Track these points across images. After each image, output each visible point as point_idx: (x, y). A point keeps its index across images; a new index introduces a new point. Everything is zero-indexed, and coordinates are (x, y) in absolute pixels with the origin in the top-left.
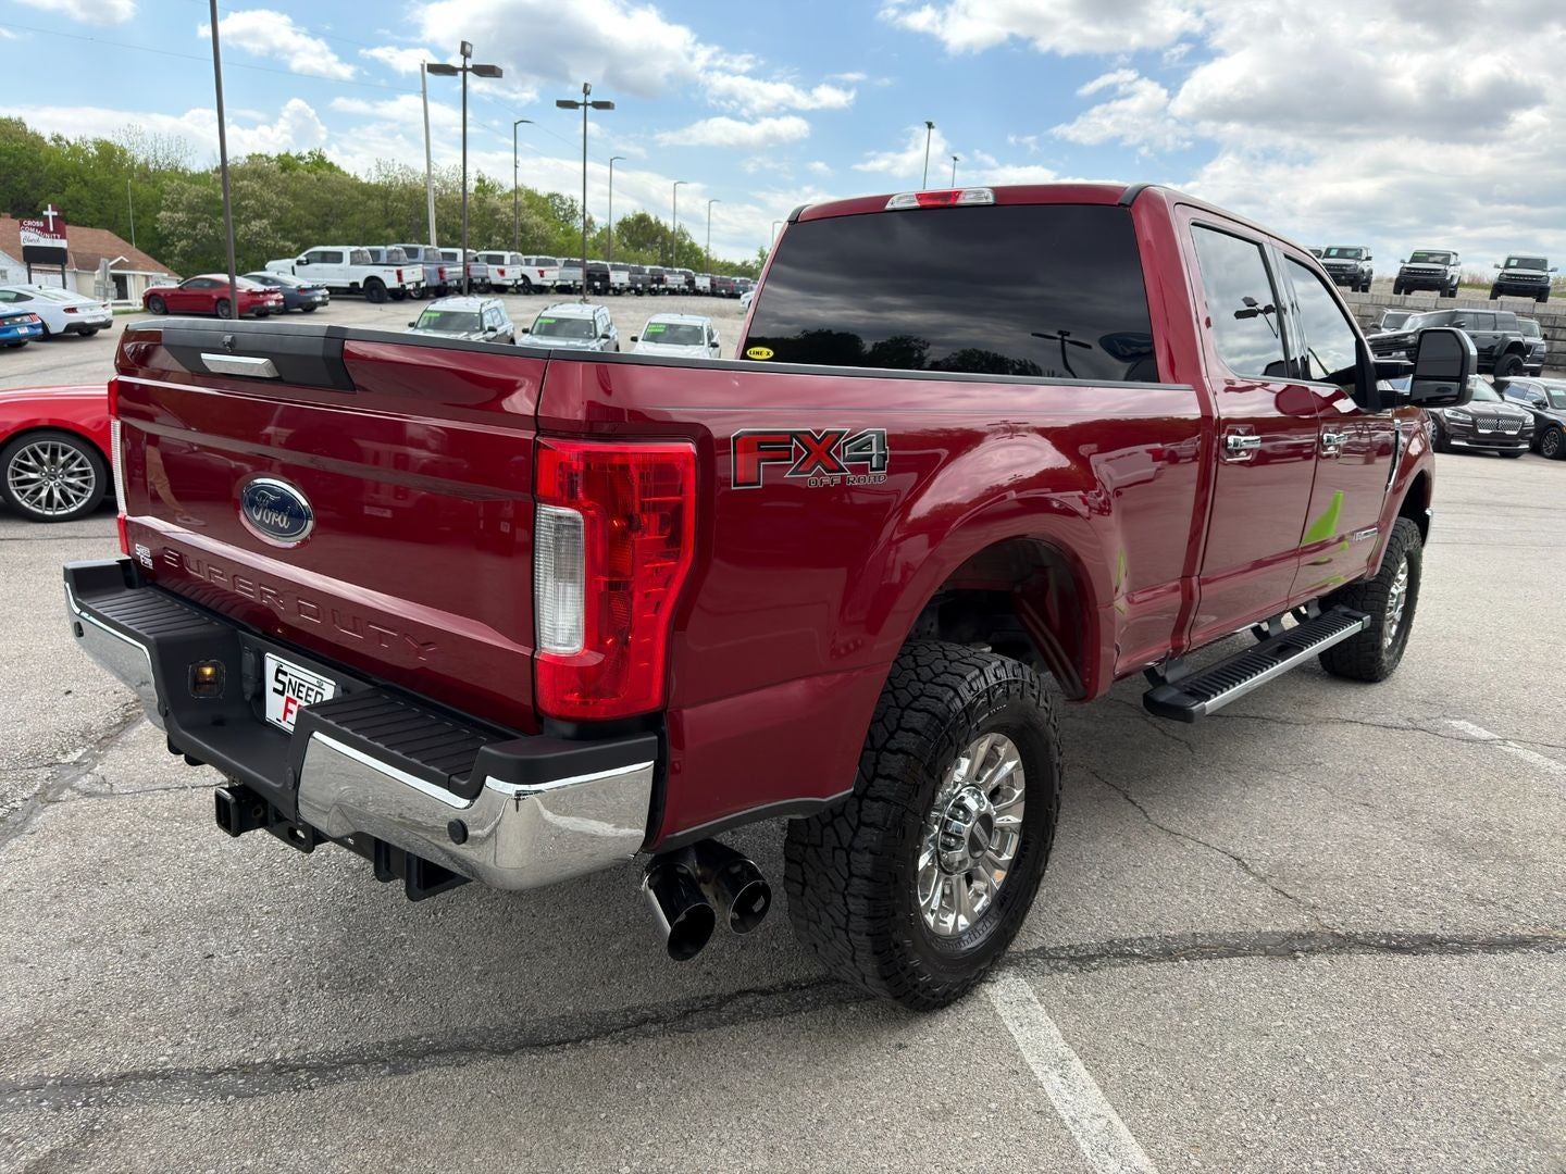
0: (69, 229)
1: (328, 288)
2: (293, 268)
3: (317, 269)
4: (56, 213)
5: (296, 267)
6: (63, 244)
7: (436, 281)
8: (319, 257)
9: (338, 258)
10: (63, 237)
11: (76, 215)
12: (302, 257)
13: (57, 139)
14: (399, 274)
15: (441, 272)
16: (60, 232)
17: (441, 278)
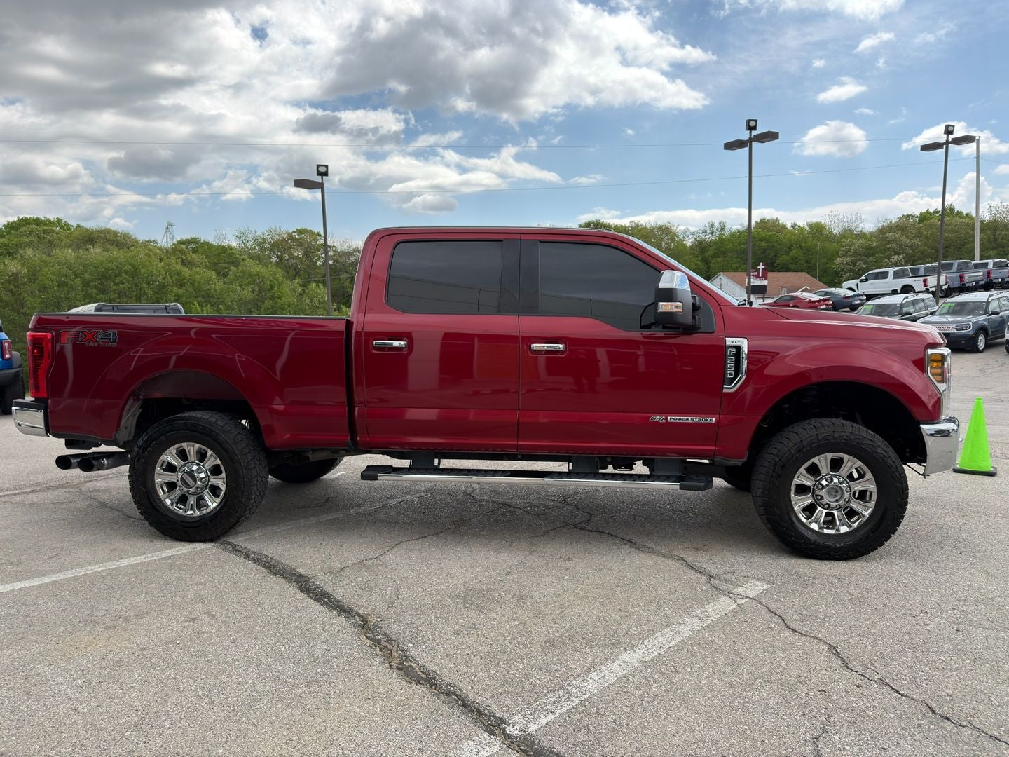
0: (770, 274)
1: (865, 295)
2: (857, 285)
3: (872, 284)
4: (763, 267)
5: (859, 283)
6: (765, 283)
7: (957, 284)
8: (874, 276)
9: (885, 275)
10: (766, 279)
11: (794, 266)
12: (863, 277)
13: (794, 225)
14: (925, 282)
15: (961, 277)
16: (765, 277)
17: (961, 281)
